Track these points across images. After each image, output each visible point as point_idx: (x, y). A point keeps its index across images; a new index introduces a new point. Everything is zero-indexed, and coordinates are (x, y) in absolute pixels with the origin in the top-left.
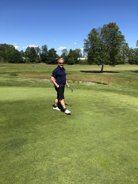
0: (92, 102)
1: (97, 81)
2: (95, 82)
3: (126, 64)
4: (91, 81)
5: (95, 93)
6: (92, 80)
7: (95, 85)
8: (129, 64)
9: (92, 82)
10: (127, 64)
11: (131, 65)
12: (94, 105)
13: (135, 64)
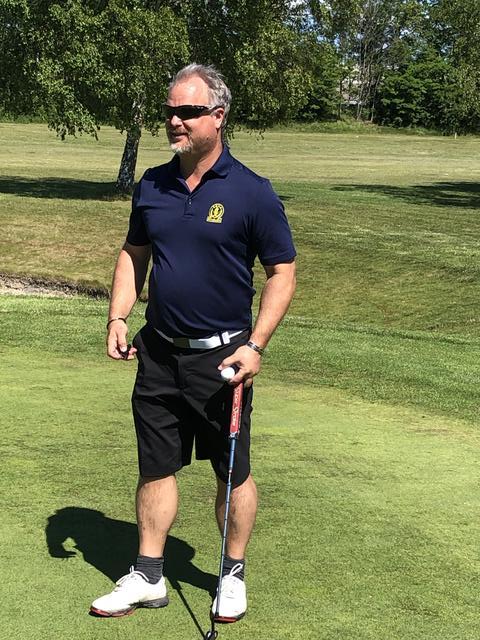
3: (348, 122)
8: (370, 125)
10: (359, 123)
11: (388, 137)
13: (420, 124)
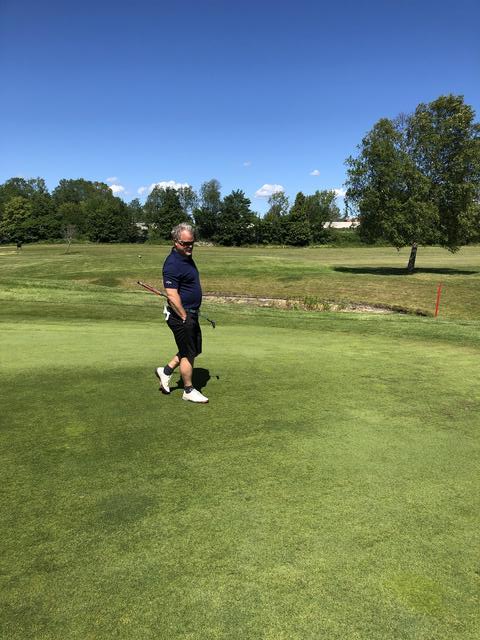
0: (378, 377)
1: (392, 305)
2: (388, 308)
4: (370, 305)
5: (386, 347)
6: (375, 301)
7: (388, 317)
9: (378, 306)
12: (384, 387)
